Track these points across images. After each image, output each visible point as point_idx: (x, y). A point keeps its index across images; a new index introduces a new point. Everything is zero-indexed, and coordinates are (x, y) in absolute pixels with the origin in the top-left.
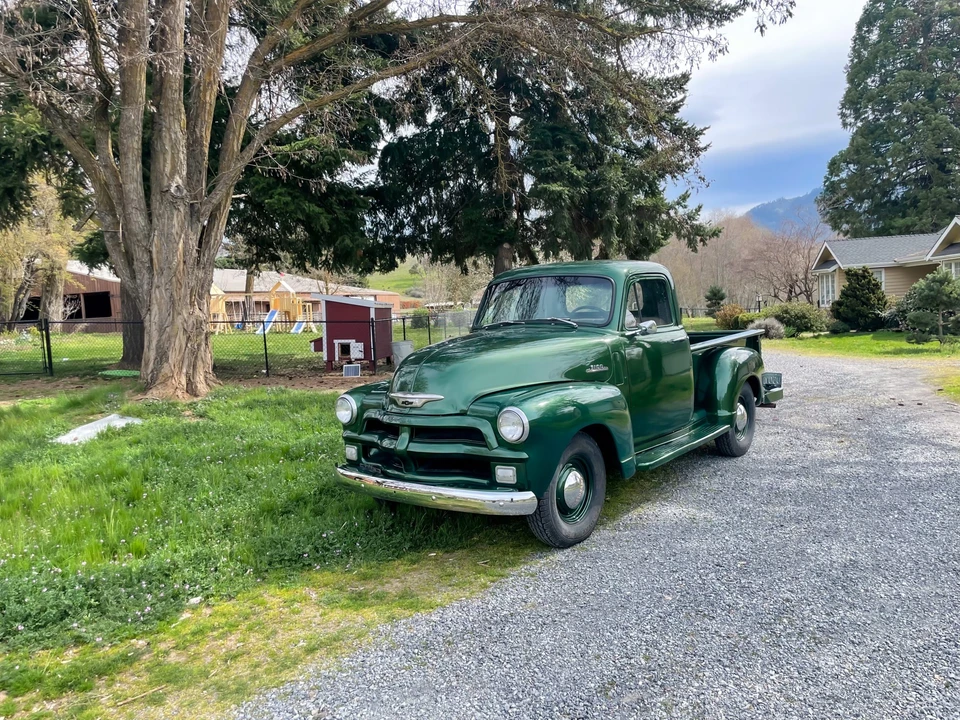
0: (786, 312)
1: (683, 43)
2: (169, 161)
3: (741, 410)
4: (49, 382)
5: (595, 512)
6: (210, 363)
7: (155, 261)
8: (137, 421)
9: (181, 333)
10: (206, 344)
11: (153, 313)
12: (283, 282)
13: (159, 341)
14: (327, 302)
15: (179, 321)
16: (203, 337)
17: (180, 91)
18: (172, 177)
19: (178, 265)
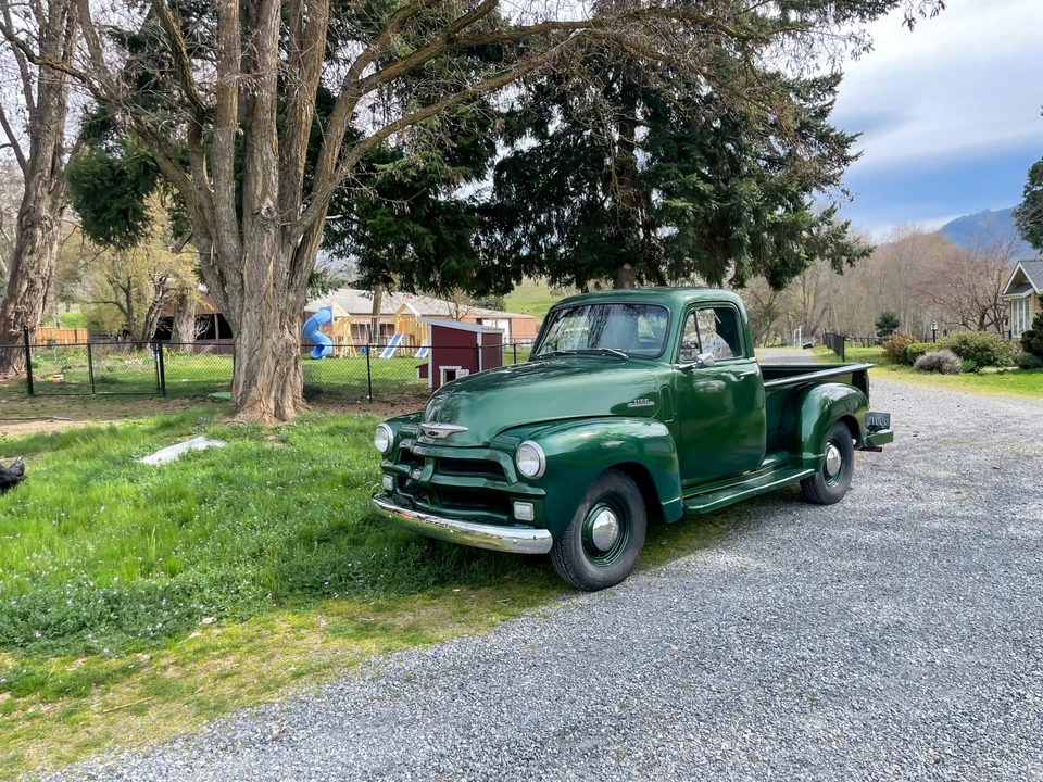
0: (965, 343)
1: (822, 40)
2: (260, 183)
3: (833, 453)
4: (160, 402)
5: (630, 557)
6: (300, 387)
7: (246, 284)
8: (219, 444)
9: (270, 357)
10: (296, 369)
11: (243, 336)
12: (408, 305)
13: (248, 365)
14: (433, 326)
15: (268, 344)
16: (293, 361)
17: (272, 111)
18: (263, 199)
19: (268, 288)
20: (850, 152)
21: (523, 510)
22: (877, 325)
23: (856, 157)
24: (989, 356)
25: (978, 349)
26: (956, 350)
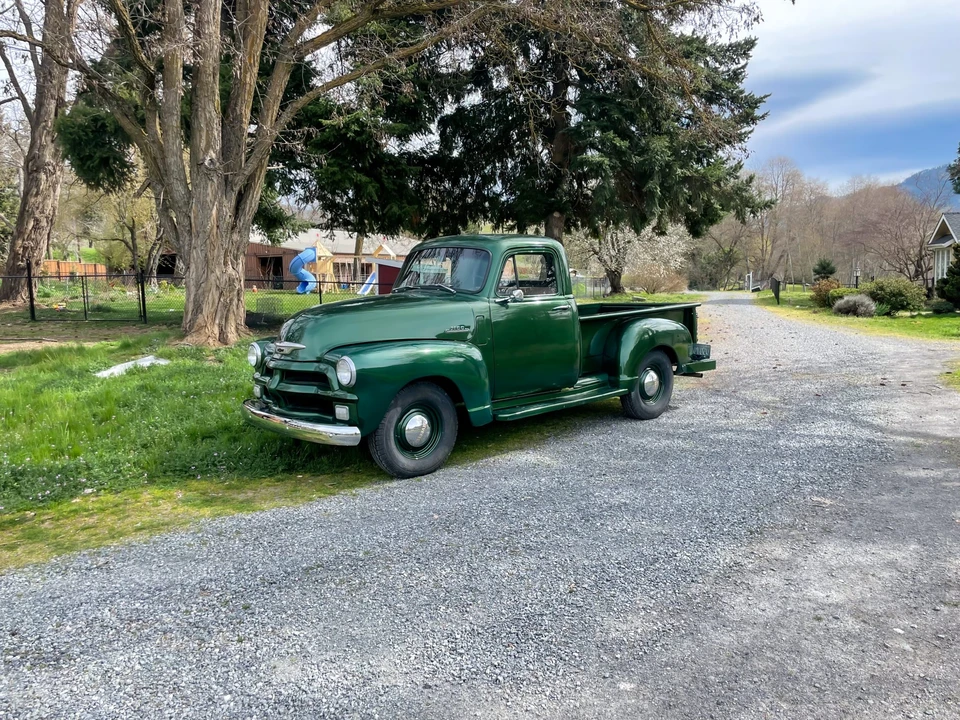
0: (882, 289)
2: (204, 138)
3: (651, 378)
4: (141, 328)
5: (442, 452)
6: (243, 315)
7: (193, 225)
8: (163, 362)
9: (214, 289)
10: (239, 300)
11: (191, 270)
12: (385, 246)
13: (195, 295)
14: (380, 265)
15: (212, 278)
16: (235, 293)
17: (214, 75)
18: (206, 151)
19: (212, 229)
20: (757, 113)
21: (342, 412)
22: (815, 271)
23: (763, 116)
24: (903, 301)
25: (893, 294)
26: (874, 296)
